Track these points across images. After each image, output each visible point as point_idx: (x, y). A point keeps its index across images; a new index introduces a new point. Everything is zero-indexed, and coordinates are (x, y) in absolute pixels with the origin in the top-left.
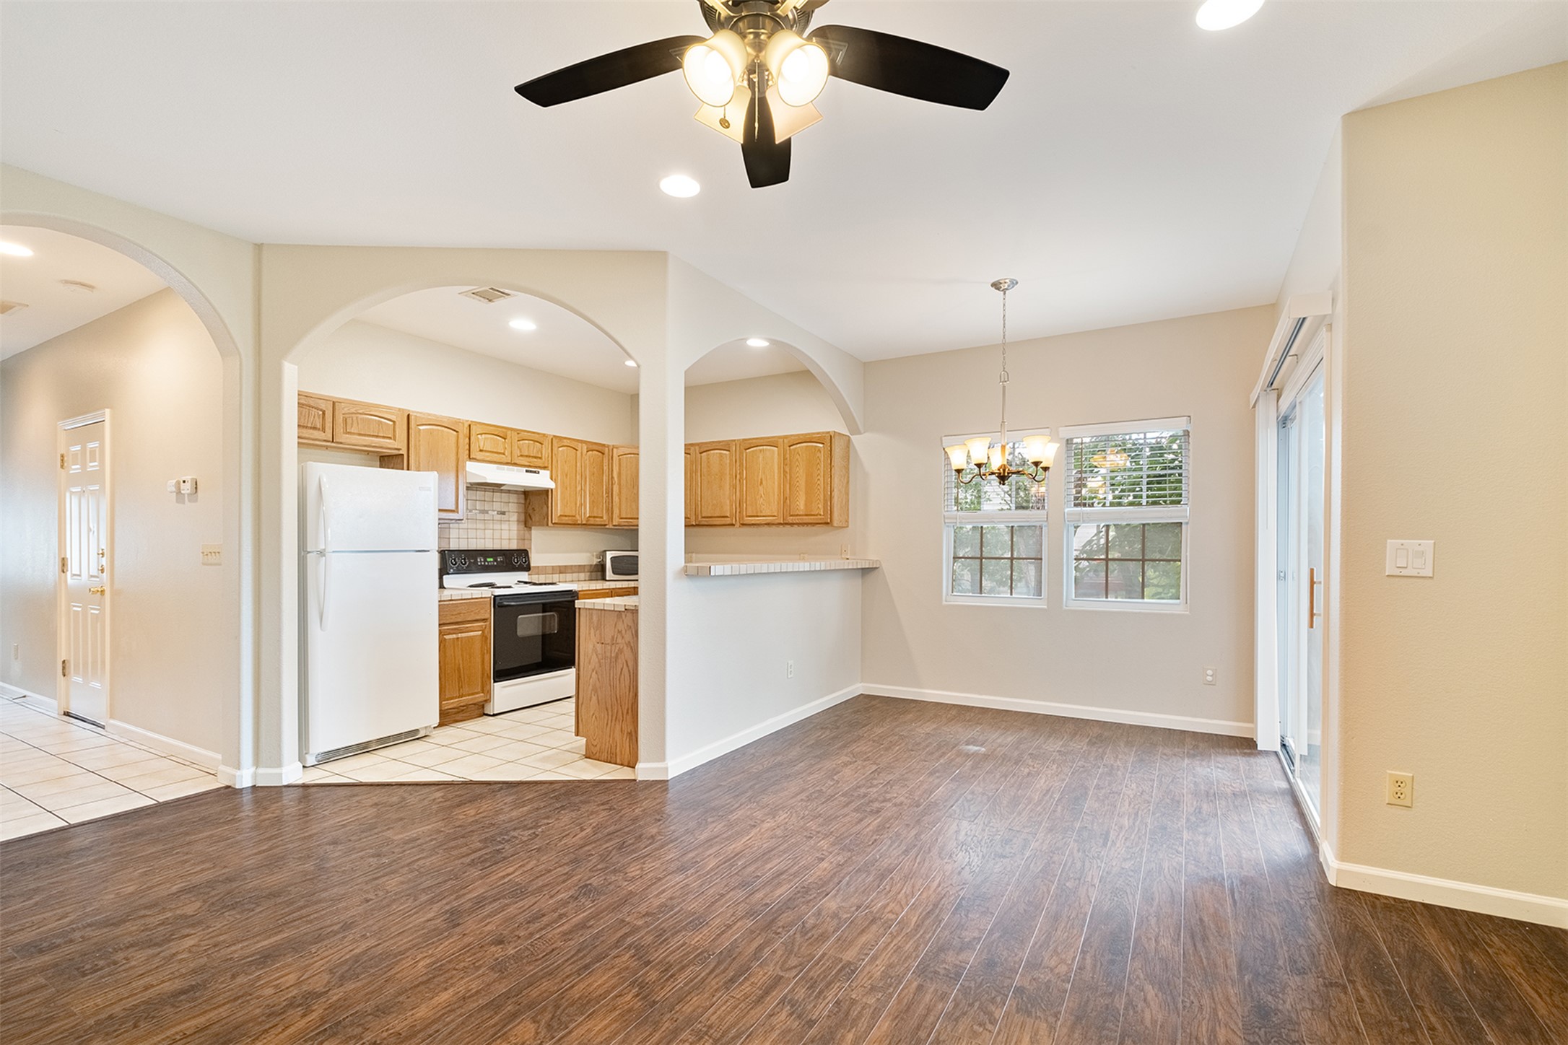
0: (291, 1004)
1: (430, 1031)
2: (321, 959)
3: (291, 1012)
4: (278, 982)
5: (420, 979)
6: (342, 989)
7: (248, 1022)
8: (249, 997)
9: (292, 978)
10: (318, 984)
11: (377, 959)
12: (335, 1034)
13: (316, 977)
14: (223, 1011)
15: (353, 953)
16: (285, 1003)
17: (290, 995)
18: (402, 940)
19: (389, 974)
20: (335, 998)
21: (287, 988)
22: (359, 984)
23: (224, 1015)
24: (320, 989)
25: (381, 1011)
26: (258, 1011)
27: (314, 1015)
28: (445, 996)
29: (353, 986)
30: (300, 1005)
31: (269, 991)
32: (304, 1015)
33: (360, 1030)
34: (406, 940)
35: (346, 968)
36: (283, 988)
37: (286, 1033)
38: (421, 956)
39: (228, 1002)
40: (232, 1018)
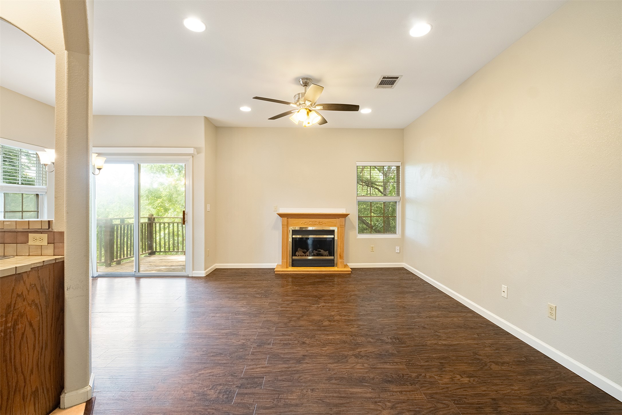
0: (362, 357)
1: (340, 332)
2: (347, 368)
3: (363, 355)
4: (362, 367)
5: (331, 345)
6: (348, 354)
7: (374, 358)
8: (372, 366)
9: (358, 366)
10: (352, 360)
11: (334, 358)
12: (357, 343)
13: (352, 362)
14: (379, 366)
15: (337, 365)
16: (364, 358)
17: (361, 360)
18: (322, 360)
19: (335, 351)
20: (351, 352)
21: (361, 363)
22: (344, 353)
23: (379, 364)
24: (353, 357)
25: (345, 342)
26: (371, 360)
27: (359, 350)
28: (330, 337)
29: (345, 353)
30: (361, 355)
31: (366, 365)
32: (361, 351)
33: (352, 341)
34: (321, 360)
35: (343, 360)
36: (362, 364)
37: (367, 349)
38: (323, 351)
39: (378, 368)
40: (378, 362)
